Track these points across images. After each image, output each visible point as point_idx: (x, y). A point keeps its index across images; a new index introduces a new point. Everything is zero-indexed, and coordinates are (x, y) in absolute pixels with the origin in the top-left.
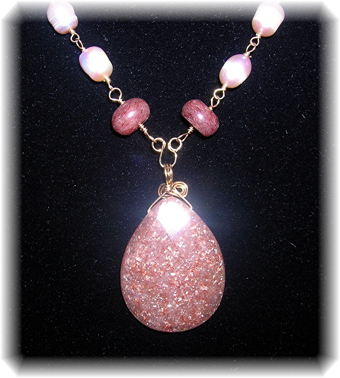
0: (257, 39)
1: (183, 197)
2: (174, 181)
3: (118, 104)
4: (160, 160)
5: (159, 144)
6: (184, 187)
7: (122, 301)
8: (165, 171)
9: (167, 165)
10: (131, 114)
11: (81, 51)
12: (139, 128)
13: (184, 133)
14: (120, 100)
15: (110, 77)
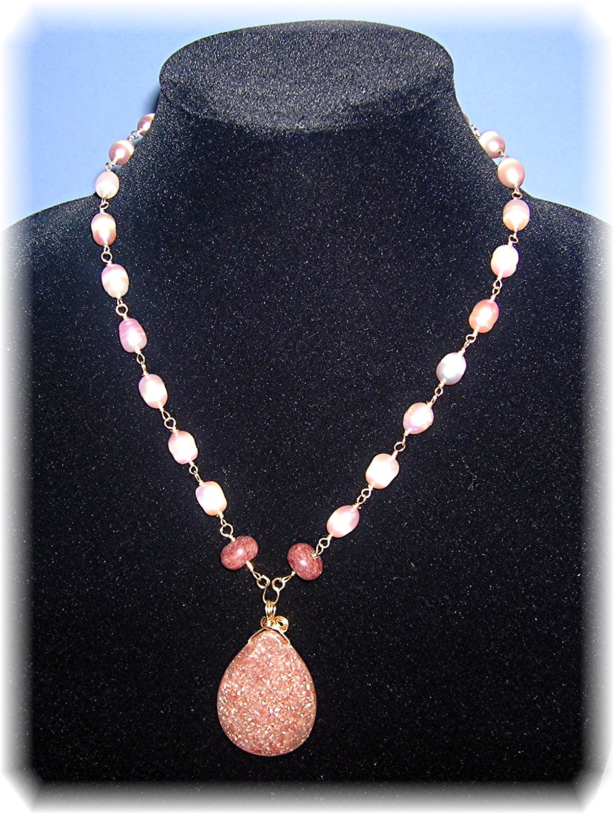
0: (368, 491)
1: (282, 632)
2: (276, 615)
3: (229, 540)
4: (264, 597)
5: (263, 582)
6: (285, 621)
7: (217, 719)
8: (266, 607)
9: (269, 602)
10: (240, 552)
11: (198, 485)
12: (246, 565)
13: (287, 576)
14: (231, 537)
15: (224, 513)
